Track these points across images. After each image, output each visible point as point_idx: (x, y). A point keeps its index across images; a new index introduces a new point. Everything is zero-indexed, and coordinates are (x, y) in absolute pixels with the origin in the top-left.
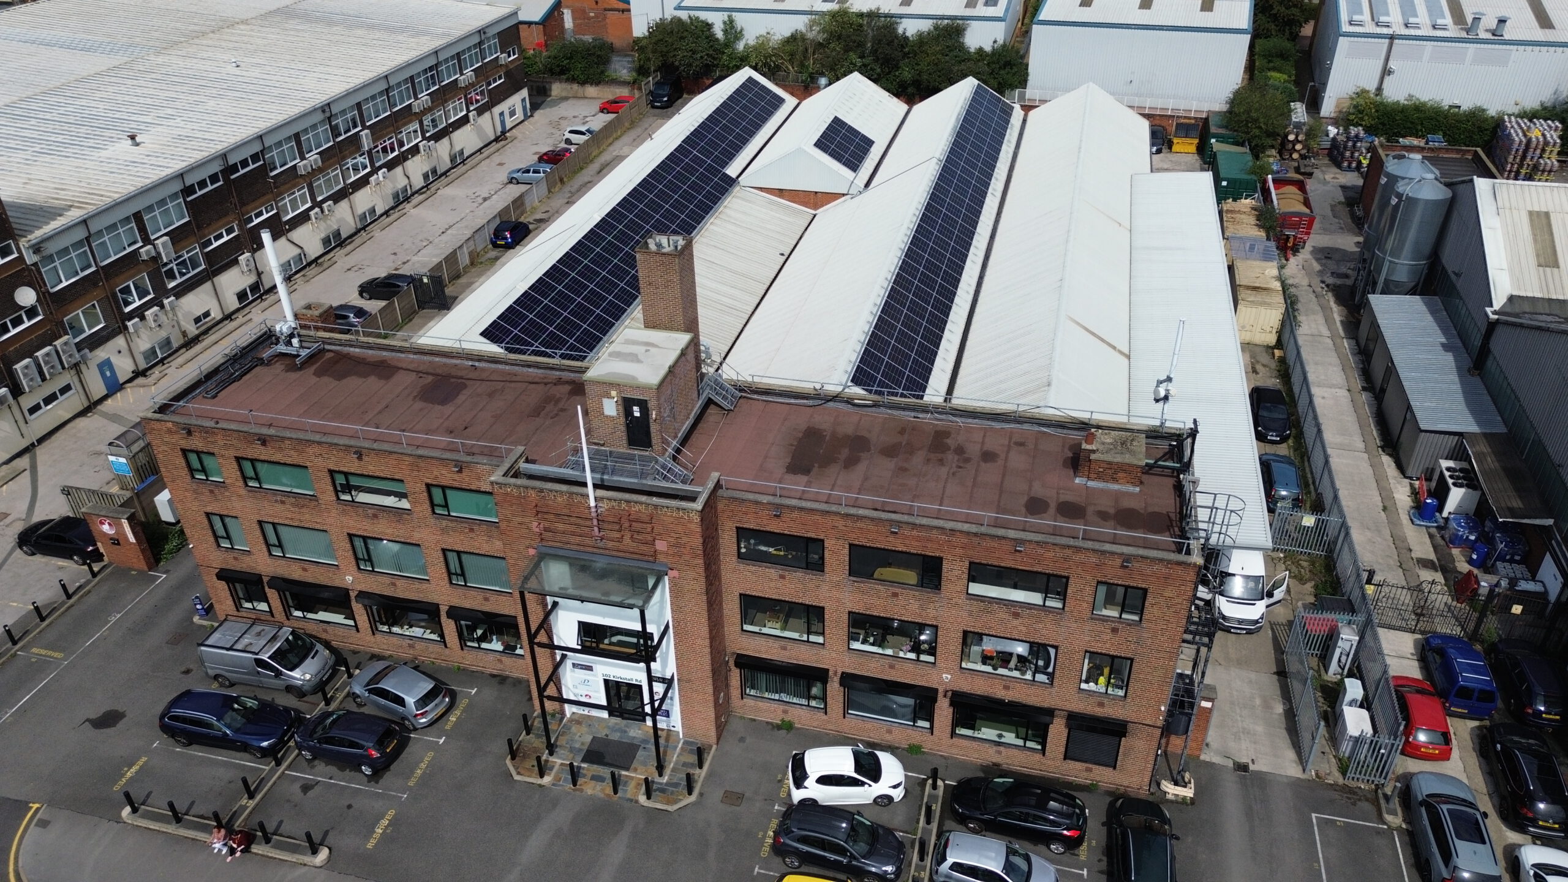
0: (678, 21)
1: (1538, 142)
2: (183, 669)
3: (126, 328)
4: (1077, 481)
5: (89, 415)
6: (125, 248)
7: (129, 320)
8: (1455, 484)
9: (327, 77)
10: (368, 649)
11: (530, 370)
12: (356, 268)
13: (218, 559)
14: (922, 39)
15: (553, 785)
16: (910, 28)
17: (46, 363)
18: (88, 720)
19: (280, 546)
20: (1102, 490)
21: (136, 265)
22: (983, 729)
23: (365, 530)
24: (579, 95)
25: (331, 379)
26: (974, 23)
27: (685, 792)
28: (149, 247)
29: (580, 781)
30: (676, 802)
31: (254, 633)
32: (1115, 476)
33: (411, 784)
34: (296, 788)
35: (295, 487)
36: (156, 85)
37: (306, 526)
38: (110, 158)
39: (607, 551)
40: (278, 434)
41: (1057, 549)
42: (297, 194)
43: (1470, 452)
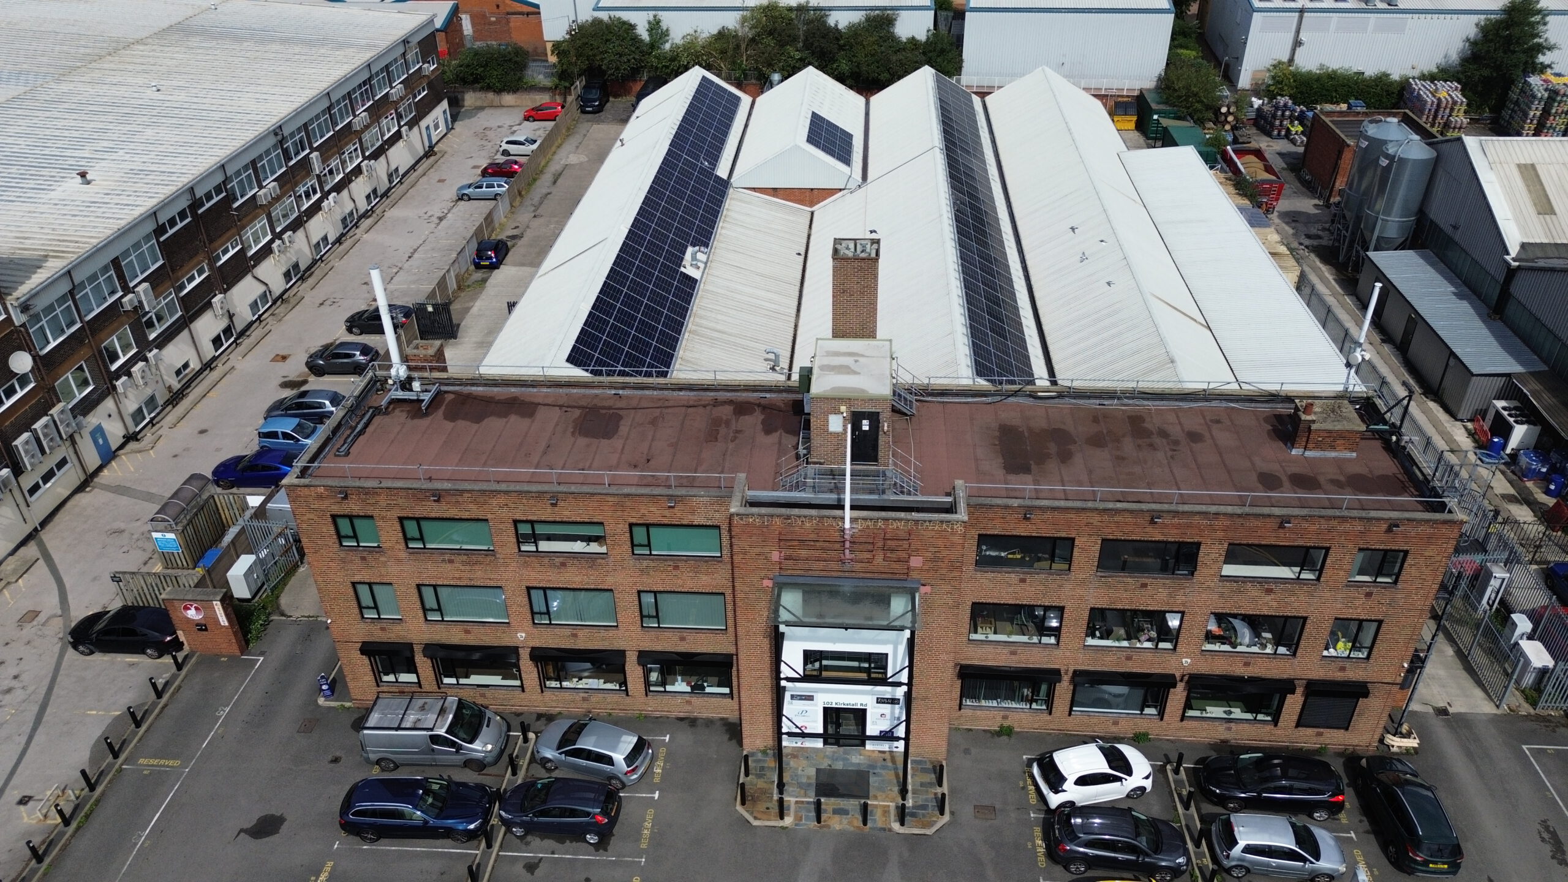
0: (597, 22)
1: (1448, 101)
2: (330, 757)
3: (114, 388)
4: (1294, 452)
5: (88, 489)
6: (105, 298)
7: (117, 379)
8: (1516, 422)
9: (265, 97)
10: (533, 709)
11: (681, 393)
12: (328, 302)
13: (361, 632)
14: (854, 30)
15: (796, 825)
16: (841, 20)
17: (46, 435)
18: (242, 831)
19: (440, 609)
20: (1320, 459)
21: (119, 316)
22: (1208, 709)
23: (549, 581)
24: (495, 104)
25: (468, 423)
26: (903, 13)
27: (937, 813)
28: (130, 296)
29: (824, 816)
30: (930, 825)
31: (417, 707)
32: (1333, 444)
33: (644, 846)
34: (519, 868)
35: (462, 543)
36: (75, 116)
37: (478, 584)
38: (64, 200)
39: (854, 574)
40: (456, 487)
41: (1323, 521)
42: (258, 226)
43: (1525, 391)
